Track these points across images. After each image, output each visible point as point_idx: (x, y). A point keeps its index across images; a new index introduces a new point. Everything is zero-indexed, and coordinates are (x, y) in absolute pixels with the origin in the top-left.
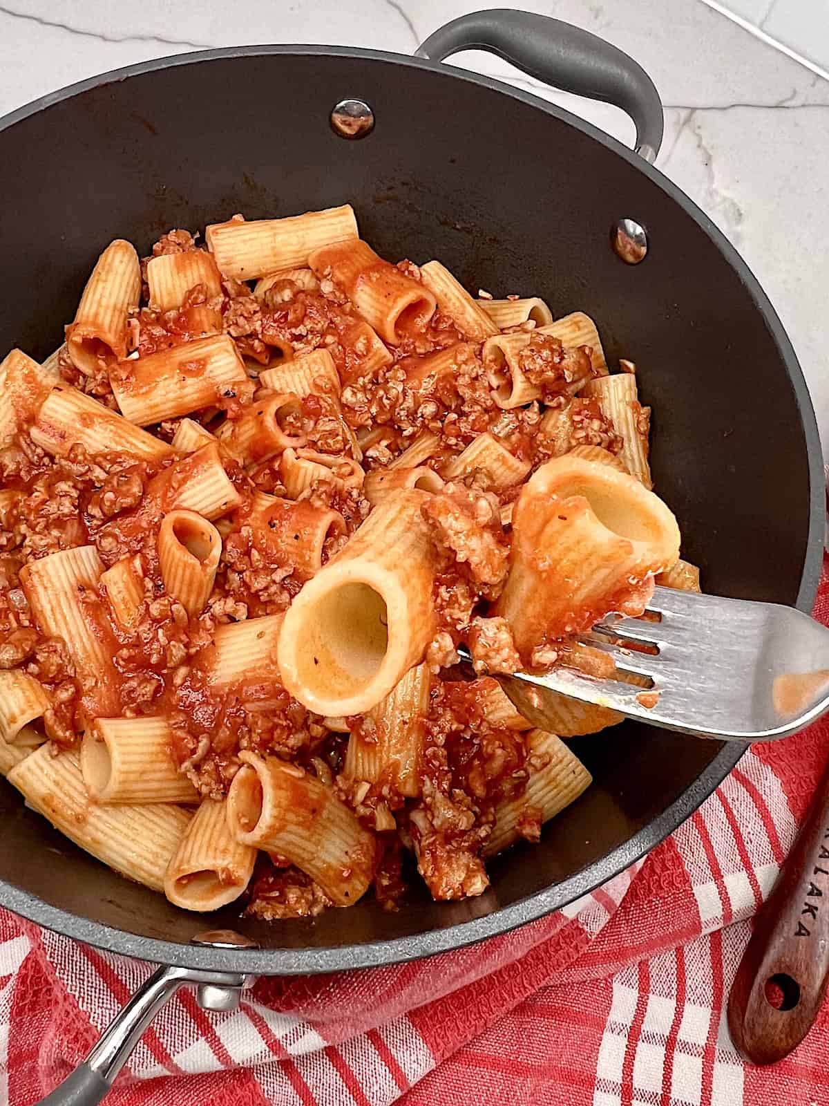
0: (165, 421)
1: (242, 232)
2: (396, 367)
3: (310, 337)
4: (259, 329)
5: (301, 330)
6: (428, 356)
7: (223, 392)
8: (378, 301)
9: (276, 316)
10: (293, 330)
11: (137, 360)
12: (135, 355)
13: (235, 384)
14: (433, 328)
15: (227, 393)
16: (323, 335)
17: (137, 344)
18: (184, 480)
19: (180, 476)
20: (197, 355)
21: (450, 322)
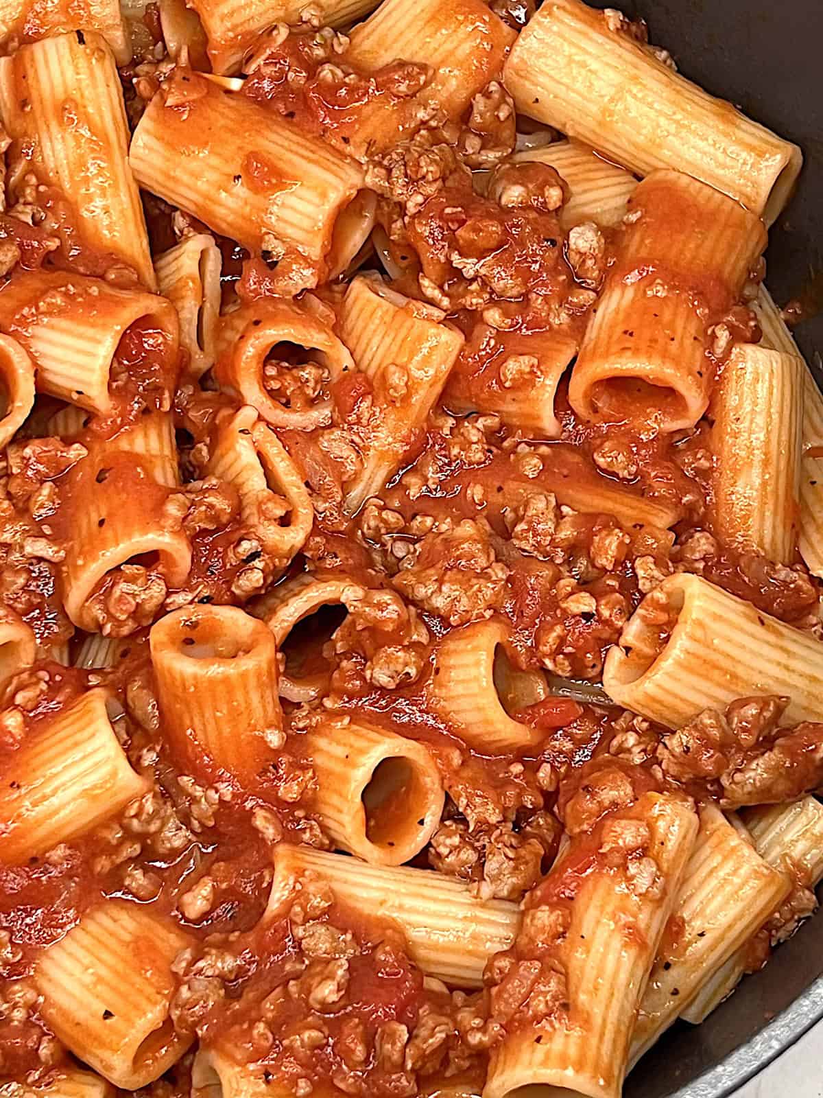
0: (184, 214)
1: (585, 44)
2: (544, 450)
3: (474, 287)
4: (411, 208)
5: (469, 267)
6: (605, 478)
7: (264, 247)
8: (612, 327)
9: (448, 210)
10: (455, 258)
11: (228, 92)
12: (236, 84)
13: (292, 251)
14: (669, 447)
15: (267, 254)
16: (492, 303)
17: (251, 69)
18: (61, 312)
19: (59, 300)
20: (290, 162)
21: (705, 464)
